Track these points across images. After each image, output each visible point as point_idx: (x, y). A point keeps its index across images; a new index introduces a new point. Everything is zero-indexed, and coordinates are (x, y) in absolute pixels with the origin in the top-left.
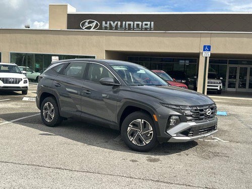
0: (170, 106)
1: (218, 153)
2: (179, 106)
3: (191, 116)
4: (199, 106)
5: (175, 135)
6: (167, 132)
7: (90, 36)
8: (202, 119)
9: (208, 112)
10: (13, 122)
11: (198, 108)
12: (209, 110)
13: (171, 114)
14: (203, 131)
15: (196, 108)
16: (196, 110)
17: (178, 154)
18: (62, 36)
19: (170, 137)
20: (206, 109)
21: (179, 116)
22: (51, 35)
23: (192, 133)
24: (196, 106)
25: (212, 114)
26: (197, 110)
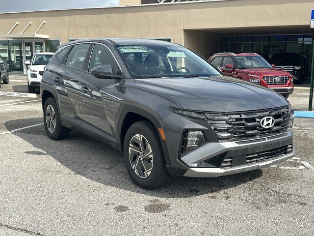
0: (185, 113)
1: (290, 195)
2: (203, 113)
3: (227, 131)
4: (246, 113)
5: (196, 165)
6: (182, 159)
7: (163, 12)
8: (253, 135)
9: (265, 123)
10: (13, 133)
11: (244, 116)
12: (268, 119)
13: (186, 127)
14: (256, 157)
15: (238, 116)
16: (237, 120)
17: (211, 195)
18: (129, 14)
19: (186, 168)
20: (260, 118)
21: (203, 131)
22: (115, 14)
23: (231, 162)
24: (239, 113)
25: (276, 125)
26: (241, 120)
